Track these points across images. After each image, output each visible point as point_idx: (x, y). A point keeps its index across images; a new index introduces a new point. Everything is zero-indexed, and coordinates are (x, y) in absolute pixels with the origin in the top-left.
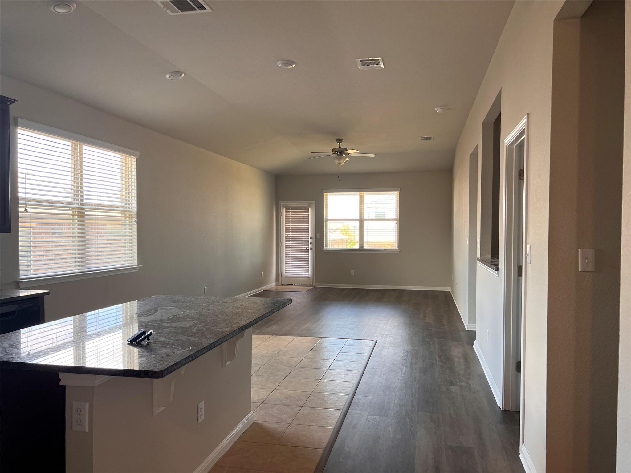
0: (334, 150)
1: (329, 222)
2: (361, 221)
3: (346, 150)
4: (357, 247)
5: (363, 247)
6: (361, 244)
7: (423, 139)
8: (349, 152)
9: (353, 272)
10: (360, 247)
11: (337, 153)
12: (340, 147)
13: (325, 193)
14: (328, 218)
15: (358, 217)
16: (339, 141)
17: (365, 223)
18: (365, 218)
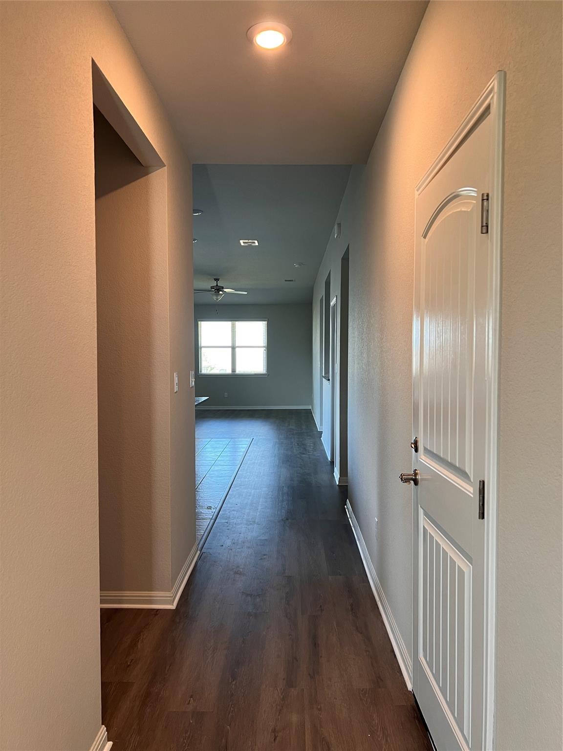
0: (212, 287)
1: (203, 349)
2: (233, 348)
3: (223, 288)
4: (229, 371)
5: (235, 372)
6: (234, 370)
7: (286, 281)
8: (225, 290)
9: (226, 395)
10: (232, 372)
11: (215, 290)
12: (217, 285)
13: (199, 322)
14: (202, 345)
15: (230, 345)
16: (217, 280)
17: (237, 350)
18: (237, 345)
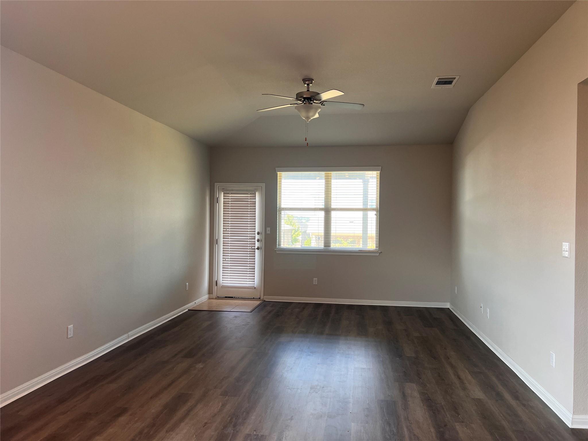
0: (299, 96)
1: (283, 212)
2: (327, 210)
3: (319, 94)
5: (329, 246)
6: (327, 243)
9: (315, 281)
10: (325, 246)
11: (304, 101)
12: (308, 90)
13: (278, 173)
14: (283, 206)
15: (322, 205)
16: (307, 81)
17: (333, 214)
18: (333, 207)
